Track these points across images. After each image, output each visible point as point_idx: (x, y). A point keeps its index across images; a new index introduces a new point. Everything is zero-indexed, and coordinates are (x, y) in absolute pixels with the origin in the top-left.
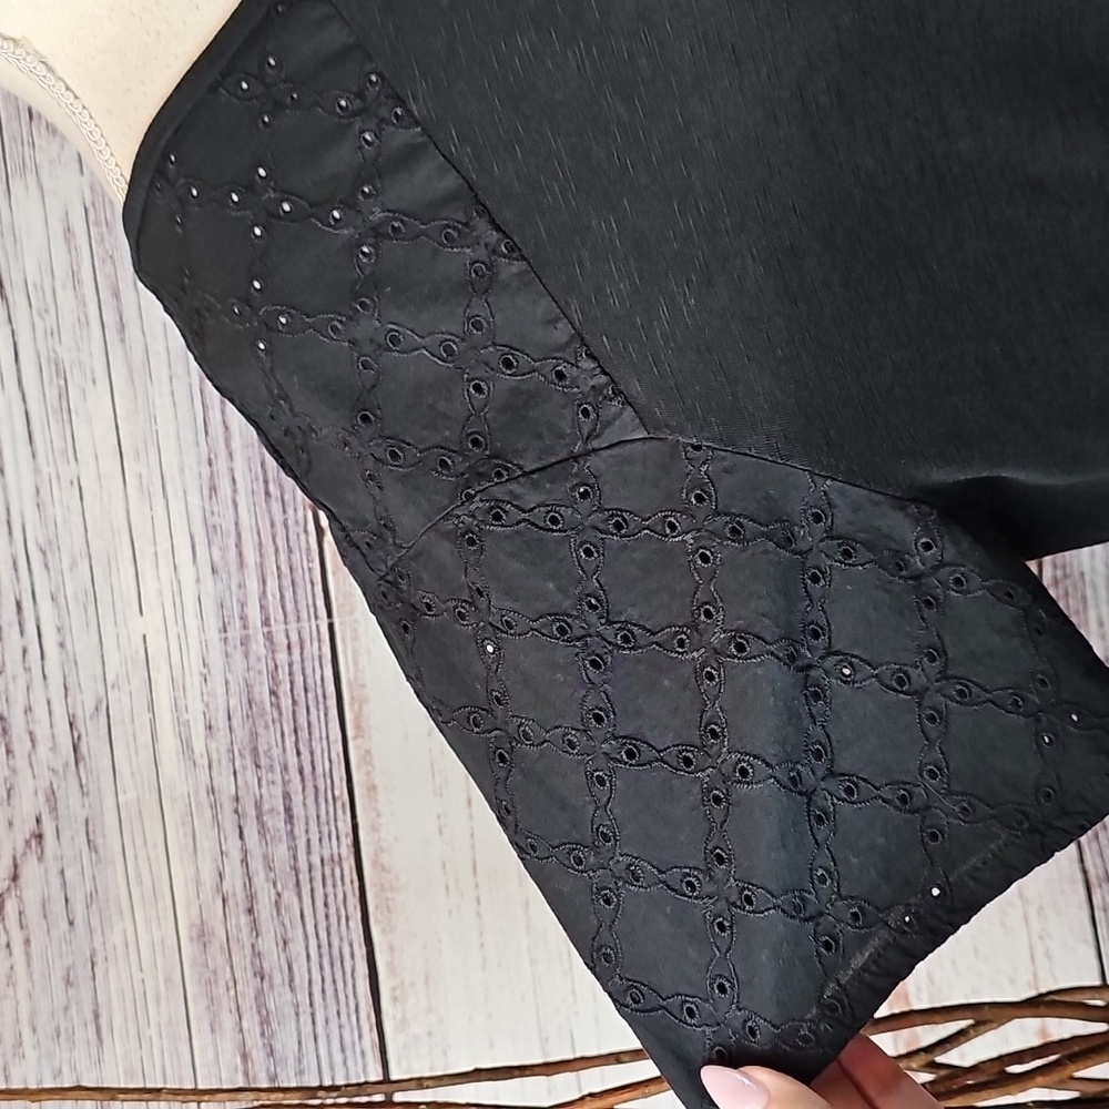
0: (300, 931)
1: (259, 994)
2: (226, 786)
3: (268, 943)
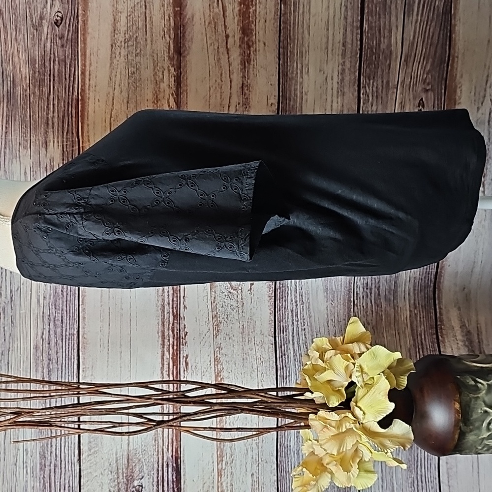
0: (61, 350)
1: (49, 364)
2: (47, 312)
3: (53, 352)
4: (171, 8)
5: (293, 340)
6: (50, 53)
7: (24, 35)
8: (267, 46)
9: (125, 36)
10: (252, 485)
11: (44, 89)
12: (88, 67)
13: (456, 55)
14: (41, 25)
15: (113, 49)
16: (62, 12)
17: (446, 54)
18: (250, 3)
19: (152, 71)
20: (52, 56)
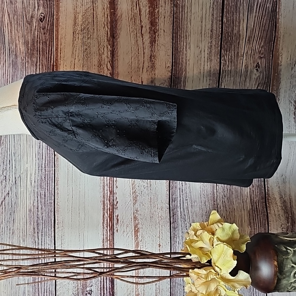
0: (44, 212)
1: (37, 220)
2: (36, 190)
3: (40, 213)
4: (109, 10)
5: (180, 206)
6: (37, 38)
7: (22, 27)
8: (165, 33)
9: (81, 27)
10: (156, 290)
11: (34, 59)
12: (59, 46)
13: (279, 36)
14: (32, 21)
15: (74, 35)
16: (44, 14)
17: (273, 36)
18: (156, 7)
19: (97, 48)
20: (38, 39)
